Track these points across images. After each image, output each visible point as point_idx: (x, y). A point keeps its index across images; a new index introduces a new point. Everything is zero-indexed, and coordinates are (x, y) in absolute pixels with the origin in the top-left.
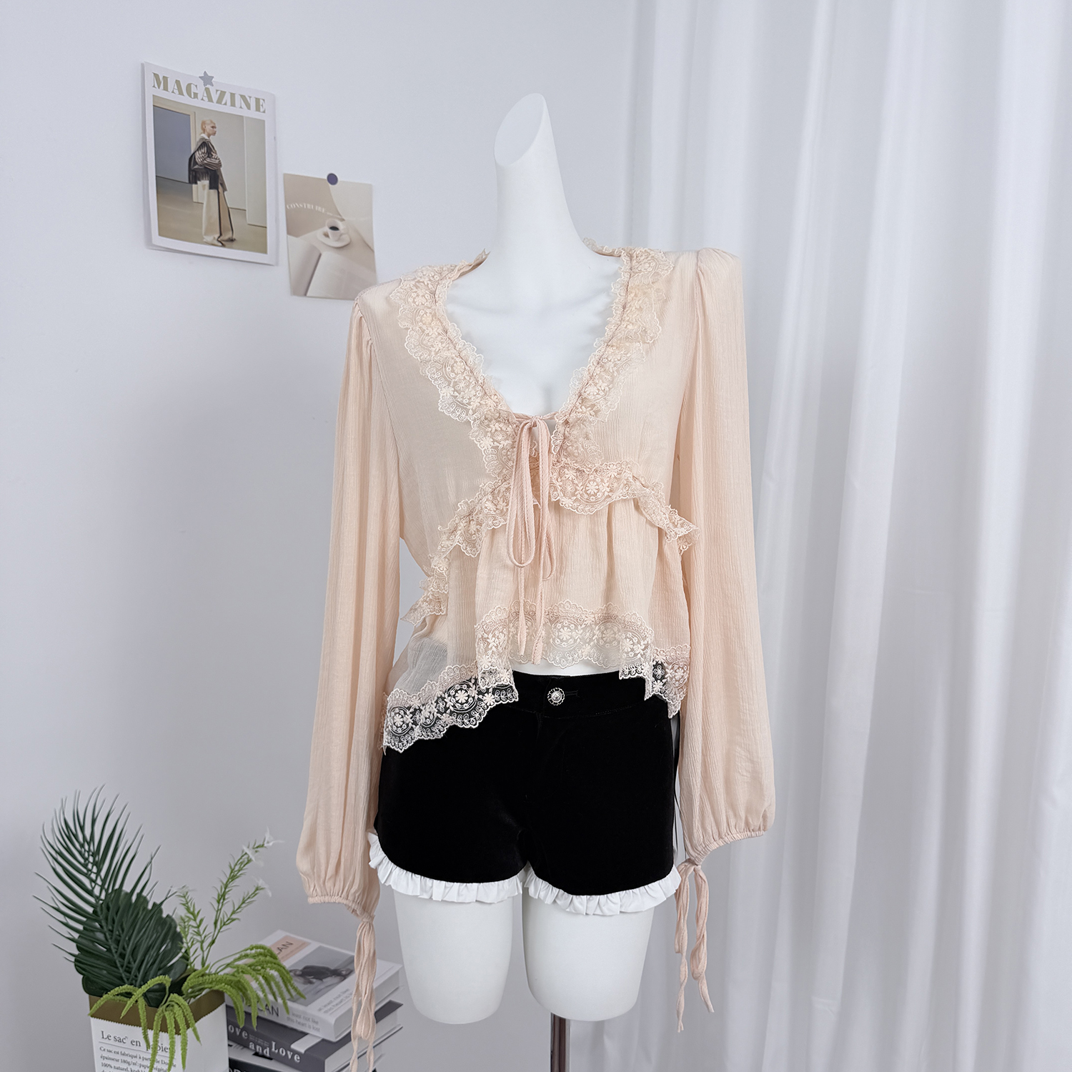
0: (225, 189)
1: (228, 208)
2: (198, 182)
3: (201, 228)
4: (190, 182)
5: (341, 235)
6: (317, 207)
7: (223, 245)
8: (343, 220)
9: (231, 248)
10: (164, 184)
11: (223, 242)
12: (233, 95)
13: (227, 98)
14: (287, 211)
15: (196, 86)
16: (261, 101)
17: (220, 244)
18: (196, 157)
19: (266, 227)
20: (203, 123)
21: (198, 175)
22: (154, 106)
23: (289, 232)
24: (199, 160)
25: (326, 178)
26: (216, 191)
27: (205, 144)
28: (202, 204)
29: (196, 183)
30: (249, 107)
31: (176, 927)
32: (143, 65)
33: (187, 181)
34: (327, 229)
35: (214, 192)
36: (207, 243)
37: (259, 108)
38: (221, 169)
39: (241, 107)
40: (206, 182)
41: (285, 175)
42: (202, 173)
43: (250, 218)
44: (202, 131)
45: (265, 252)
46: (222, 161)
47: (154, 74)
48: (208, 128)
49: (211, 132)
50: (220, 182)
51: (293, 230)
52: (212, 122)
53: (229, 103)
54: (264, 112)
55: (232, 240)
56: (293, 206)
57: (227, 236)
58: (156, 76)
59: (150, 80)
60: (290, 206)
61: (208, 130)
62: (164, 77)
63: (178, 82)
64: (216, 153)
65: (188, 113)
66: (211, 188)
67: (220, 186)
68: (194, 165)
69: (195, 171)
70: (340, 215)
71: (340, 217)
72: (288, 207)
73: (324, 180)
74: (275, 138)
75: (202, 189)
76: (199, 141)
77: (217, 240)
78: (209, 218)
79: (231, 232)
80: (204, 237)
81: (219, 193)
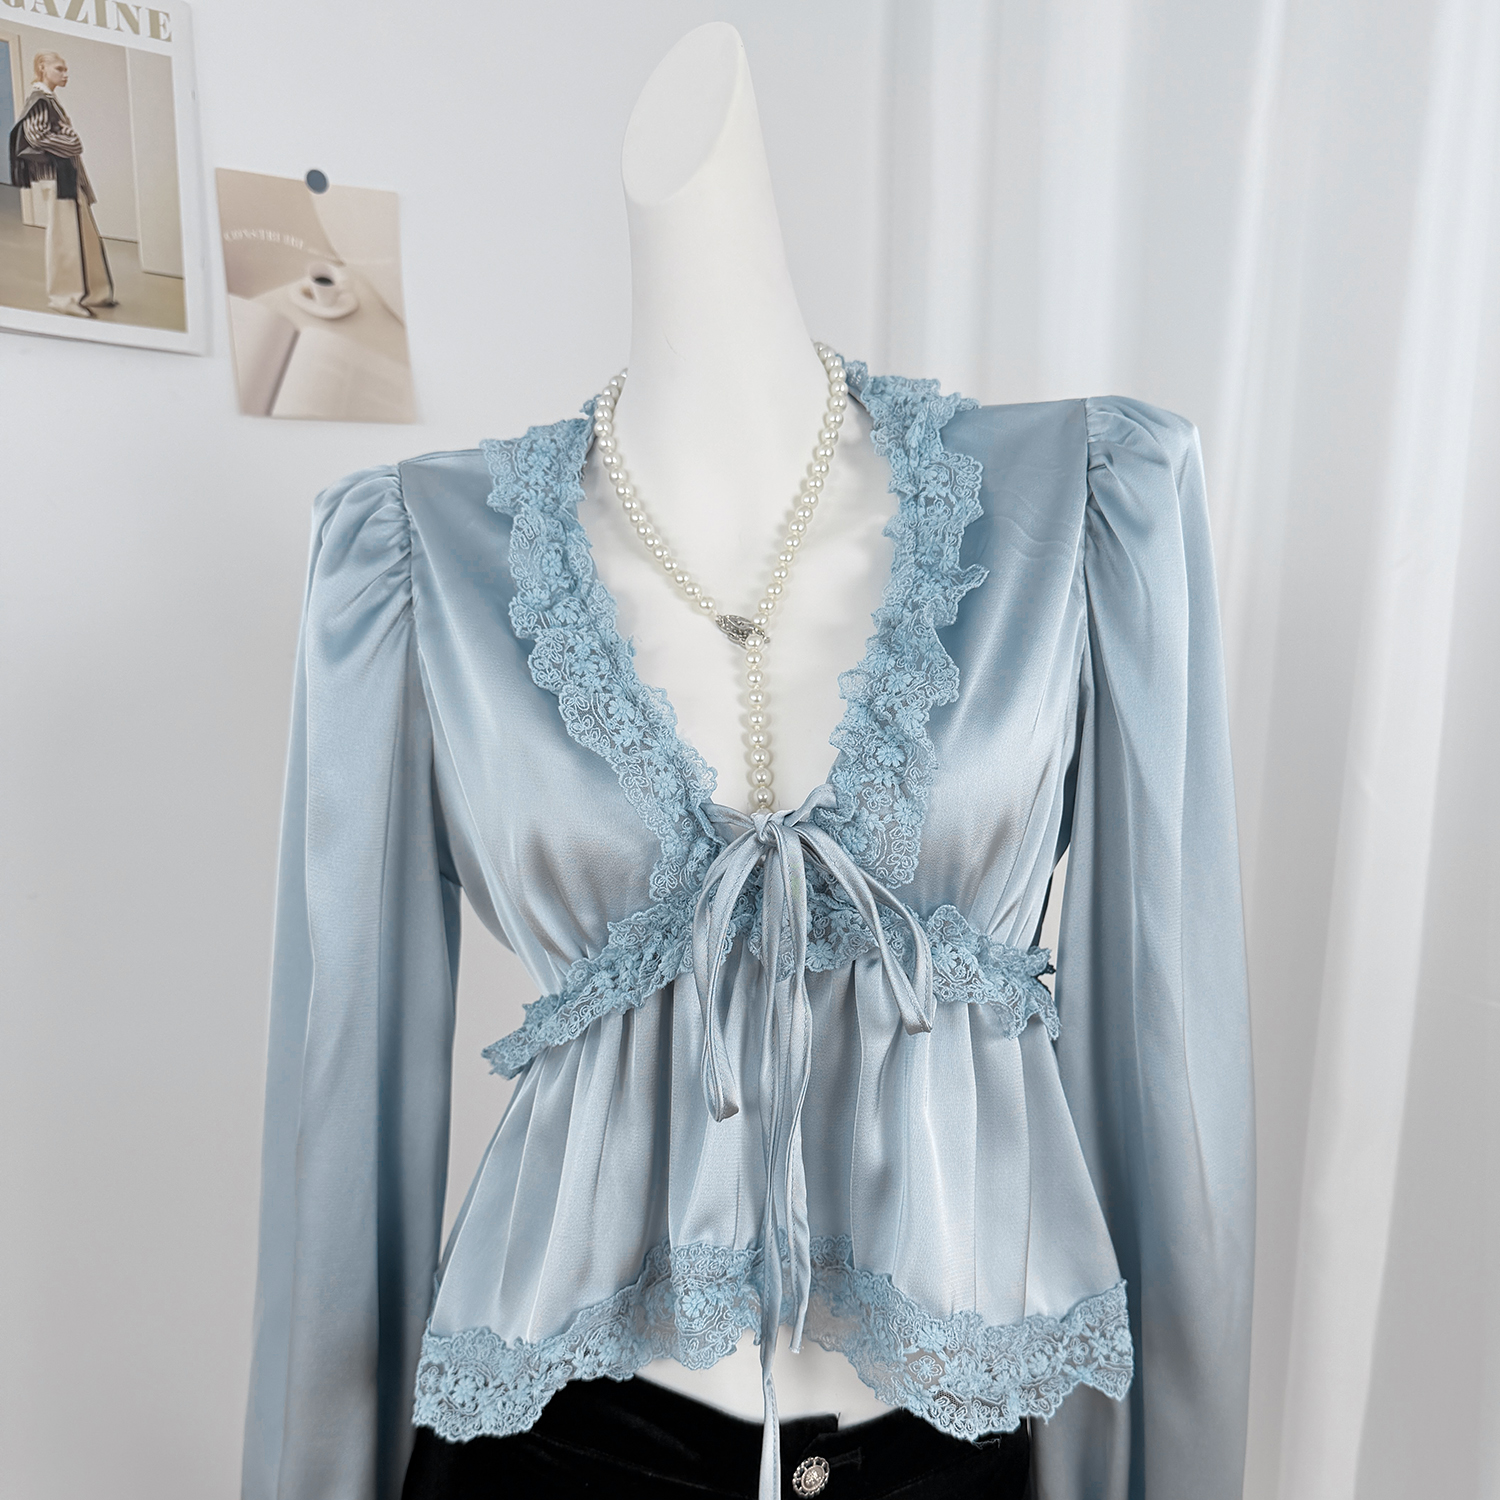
0: (91, 200)
1: (100, 238)
2: (33, 184)
3: (43, 279)
4: (14, 183)
5: (338, 294)
6: (287, 238)
7: (92, 315)
8: (340, 264)
9: (111, 320)
11: (93, 309)
12: (100, 3)
13: (88, 7)
14: (227, 248)
16: (162, 17)
17: (85, 313)
18: (27, 131)
19: (181, 278)
20: (39, 60)
21: (32, 169)
23: (231, 288)
24: (32, 138)
25: (302, 177)
26: (73, 202)
27: (43, 105)
28: (44, 228)
29: (28, 186)
30: (135, 28)
33: (9, 182)
34: (308, 282)
35: (67, 205)
36: (57, 311)
37: (159, 31)
38: (82, 155)
39: (119, 29)
40: (50, 184)
41: (221, 175)
42: (41, 165)
43: (148, 260)
44: (36, 77)
45: (179, 324)
46: (82, 140)
48: (50, 70)
49: (55, 80)
50: (79, 182)
51: (241, 279)
52: (57, 58)
53: (92, 18)
54: (169, 39)
56: (237, 235)
57: (100, 295)
60: (230, 235)
61: (49, 76)
64: (68, 123)
65: (4, 39)
66: (61, 195)
67: (80, 193)
68: (22, 149)
69: (25, 161)
70: (333, 252)
71: (334, 258)
72: (227, 237)
73: (298, 182)
74: (194, 94)
75: (41, 197)
76: (32, 98)
77: (80, 304)
78: (60, 259)
79: (108, 288)
80: (52, 297)
81: (78, 206)
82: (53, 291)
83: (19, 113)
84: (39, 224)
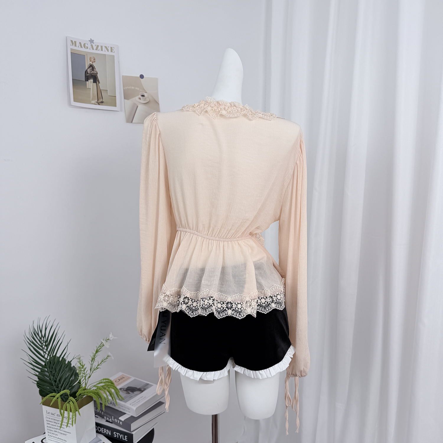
0: (99, 83)
1: (101, 90)
2: (89, 81)
3: (90, 98)
5: (146, 98)
6: (136, 88)
7: (99, 104)
8: (146, 92)
9: (102, 105)
10: (76, 82)
12: (102, 47)
13: (100, 48)
14: (124, 90)
15: (87, 44)
16: (113, 48)
17: (98, 104)
18: (88, 71)
19: (116, 97)
20: (90, 58)
22: (71, 52)
23: (125, 98)
24: (89, 72)
25: (139, 76)
26: (96, 84)
27: (91, 66)
28: (90, 89)
29: (88, 81)
30: (108, 51)
31: (76, 371)
32: (66, 37)
33: (84, 80)
34: (140, 96)
35: (95, 84)
36: (93, 104)
37: (112, 51)
38: (98, 75)
39: (105, 51)
40: (92, 80)
41: (123, 76)
42: (90, 77)
43: (109, 94)
44: (90, 61)
45: (116, 106)
46: (98, 72)
47: (71, 40)
48: (92, 60)
49: (93, 61)
50: (97, 80)
51: (127, 97)
52: (94, 57)
53: (100, 50)
54: (114, 52)
55: (102, 102)
56: (126, 88)
57: (101, 100)
58: (72, 41)
59: (69, 43)
62: (75, 41)
63: (80, 43)
64: (95, 69)
65: (84, 54)
66: (94, 82)
67: (97, 82)
68: (87, 74)
69: (88, 76)
71: (145, 91)
72: (124, 89)
73: (138, 77)
74: (118, 62)
75: (90, 83)
76: (89, 65)
77: (97, 102)
78: (93, 94)
79: (102, 99)
80: (92, 101)
81: (97, 84)
82: (92, 100)
83: (87, 67)
84: (89, 88)
